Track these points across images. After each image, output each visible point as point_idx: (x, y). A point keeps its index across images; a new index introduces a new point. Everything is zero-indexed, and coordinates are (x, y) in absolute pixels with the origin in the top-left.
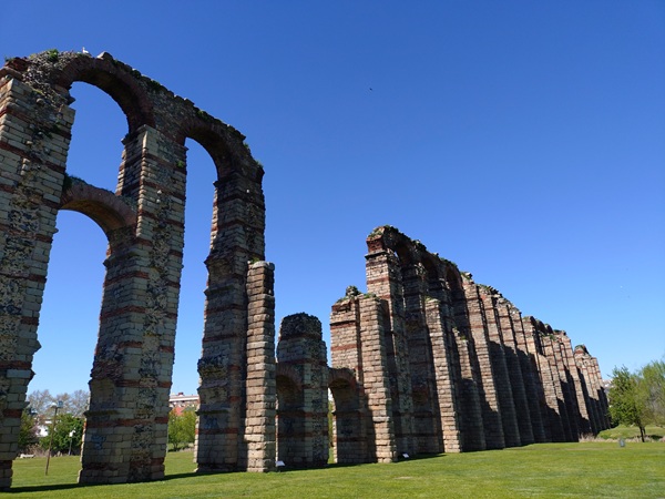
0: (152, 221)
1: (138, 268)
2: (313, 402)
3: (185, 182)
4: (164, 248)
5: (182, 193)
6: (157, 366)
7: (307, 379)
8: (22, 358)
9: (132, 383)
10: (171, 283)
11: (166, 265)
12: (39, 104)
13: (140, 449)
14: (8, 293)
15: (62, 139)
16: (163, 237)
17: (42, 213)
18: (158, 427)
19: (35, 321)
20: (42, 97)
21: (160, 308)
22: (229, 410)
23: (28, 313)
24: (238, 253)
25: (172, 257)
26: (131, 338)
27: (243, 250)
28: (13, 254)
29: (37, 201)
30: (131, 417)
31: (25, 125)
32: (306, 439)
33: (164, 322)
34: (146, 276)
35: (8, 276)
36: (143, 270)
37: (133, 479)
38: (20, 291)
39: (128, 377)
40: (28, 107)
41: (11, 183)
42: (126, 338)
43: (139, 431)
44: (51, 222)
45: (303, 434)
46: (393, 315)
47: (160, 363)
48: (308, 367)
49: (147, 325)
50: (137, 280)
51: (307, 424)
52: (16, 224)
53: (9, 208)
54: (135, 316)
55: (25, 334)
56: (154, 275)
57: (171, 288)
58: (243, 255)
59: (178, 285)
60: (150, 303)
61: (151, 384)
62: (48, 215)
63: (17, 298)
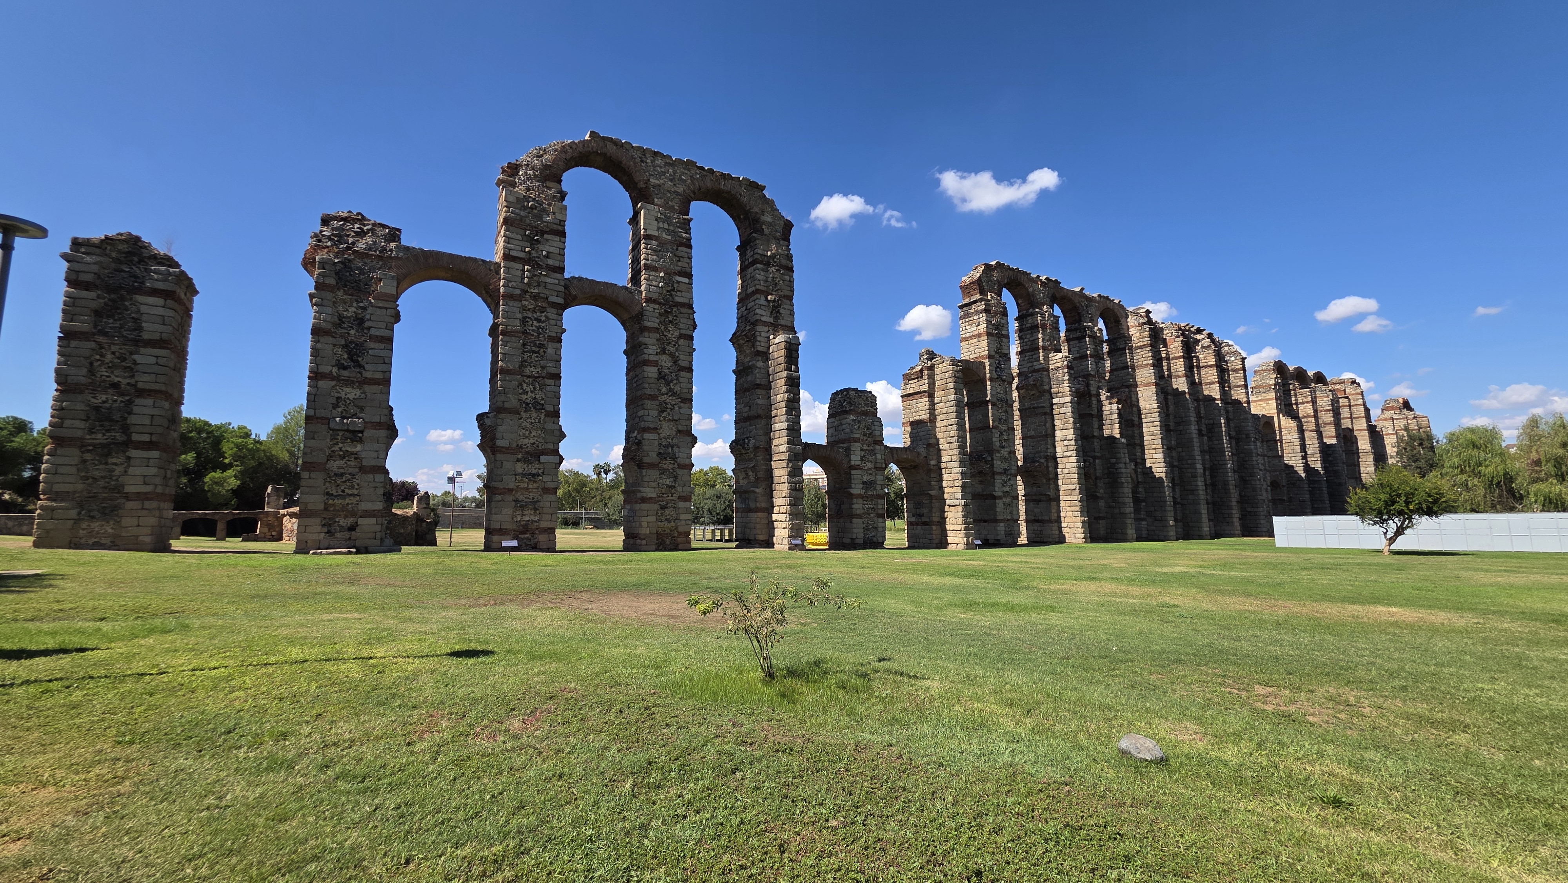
0: (657, 306)
1: (646, 357)
2: (863, 483)
3: (690, 258)
4: (673, 333)
5: (688, 270)
6: (676, 450)
7: (855, 459)
8: (551, 446)
9: (652, 466)
10: (682, 369)
11: (677, 350)
12: (532, 208)
13: (666, 524)
14: (532, 392)
15: (558, 238)
16: (670, 322)
17: (549, 315)
18: (681, 504)
19: (556, 414)
20: (534, 200)
21: (674, 394)
22: (757, 490)
23: (550, 408)
24: (759, 328)
25: (681, 341)
26: (647, 424)
27: (765, 324)
28: (530, 357)
29: (544, 305)
30: (654, 495)
31: (522, 232)
32: (854, 520)
33: (680, 408)
34: (655, 364)
35: (529, 377)
36: (652, 358)
37: (661, 546)
38: (541, 389)
39: (646, 460)
40: (522, 213)
41: (518, 292)
42: (642, 425)
43: (663, 508)
44: (559, 323)
45: (851, 516)
46: (991, 379)
47: (679, 447)
48: (856, 447)
49: (663, 411)
50: (647, 369)
51: (854, 506)
52: (529, 329)
53: (519, 316)
54: (648, 403)
55: (550, 426)
56: (665, 361)
57: (682, 374)
58: (766, 329)
59: (690, 370)
60: (664, 390)
61: (671, 466)
62: (554, 317)
63: (539, 395)
